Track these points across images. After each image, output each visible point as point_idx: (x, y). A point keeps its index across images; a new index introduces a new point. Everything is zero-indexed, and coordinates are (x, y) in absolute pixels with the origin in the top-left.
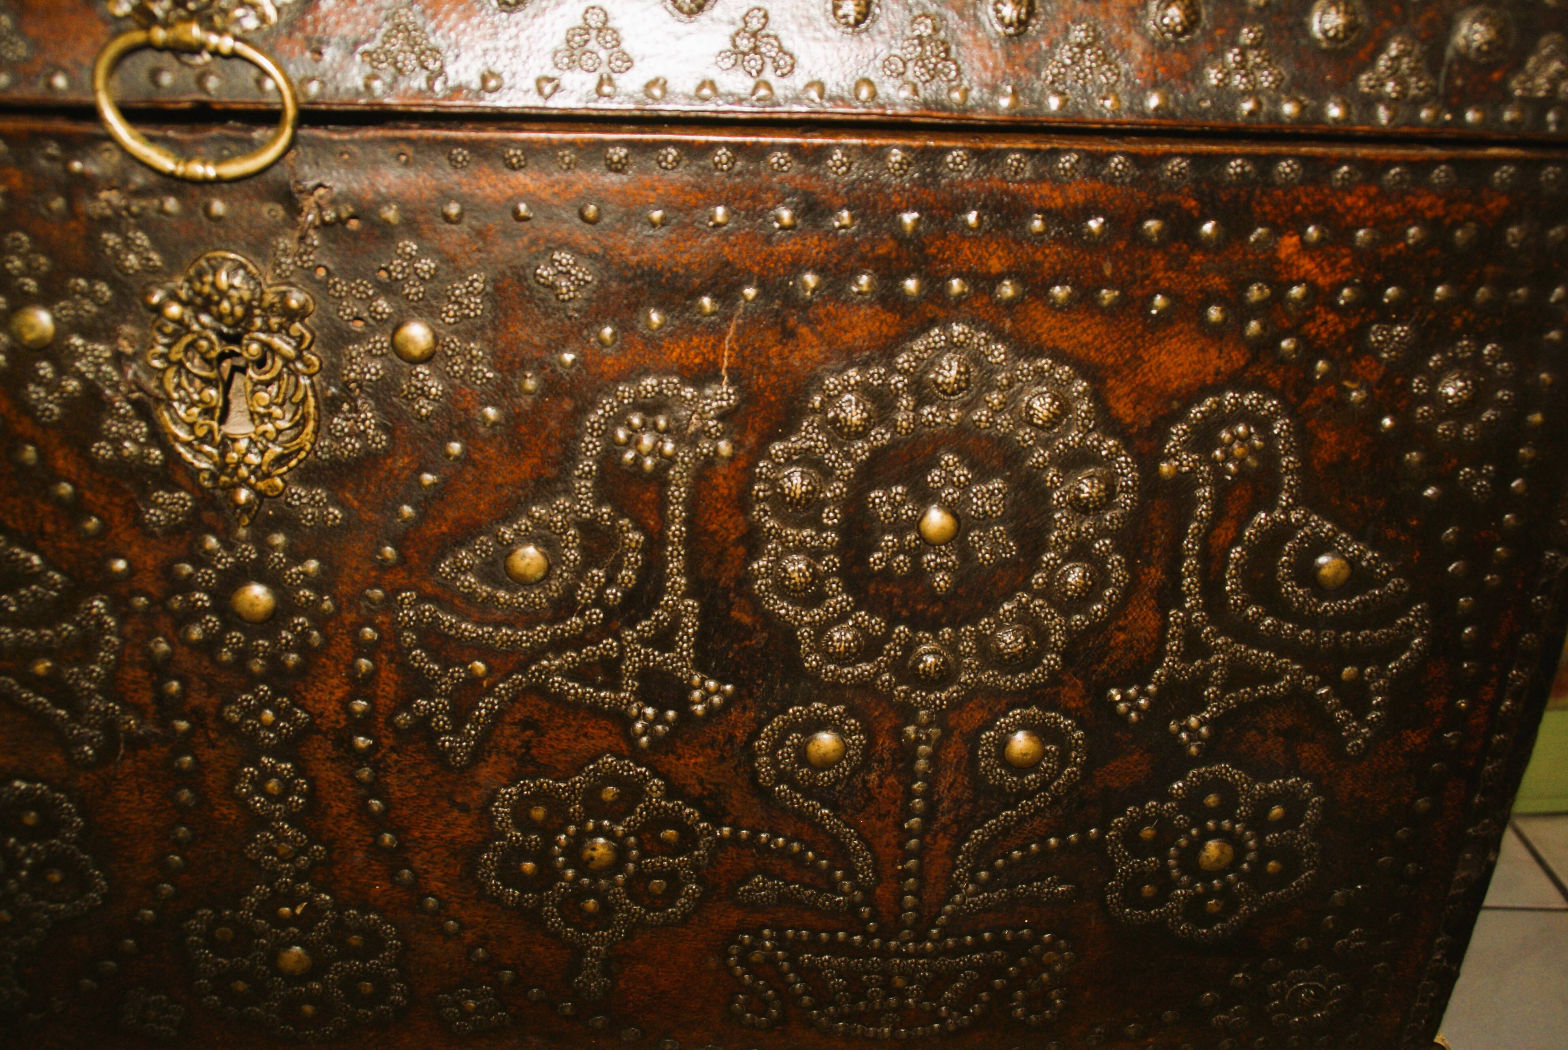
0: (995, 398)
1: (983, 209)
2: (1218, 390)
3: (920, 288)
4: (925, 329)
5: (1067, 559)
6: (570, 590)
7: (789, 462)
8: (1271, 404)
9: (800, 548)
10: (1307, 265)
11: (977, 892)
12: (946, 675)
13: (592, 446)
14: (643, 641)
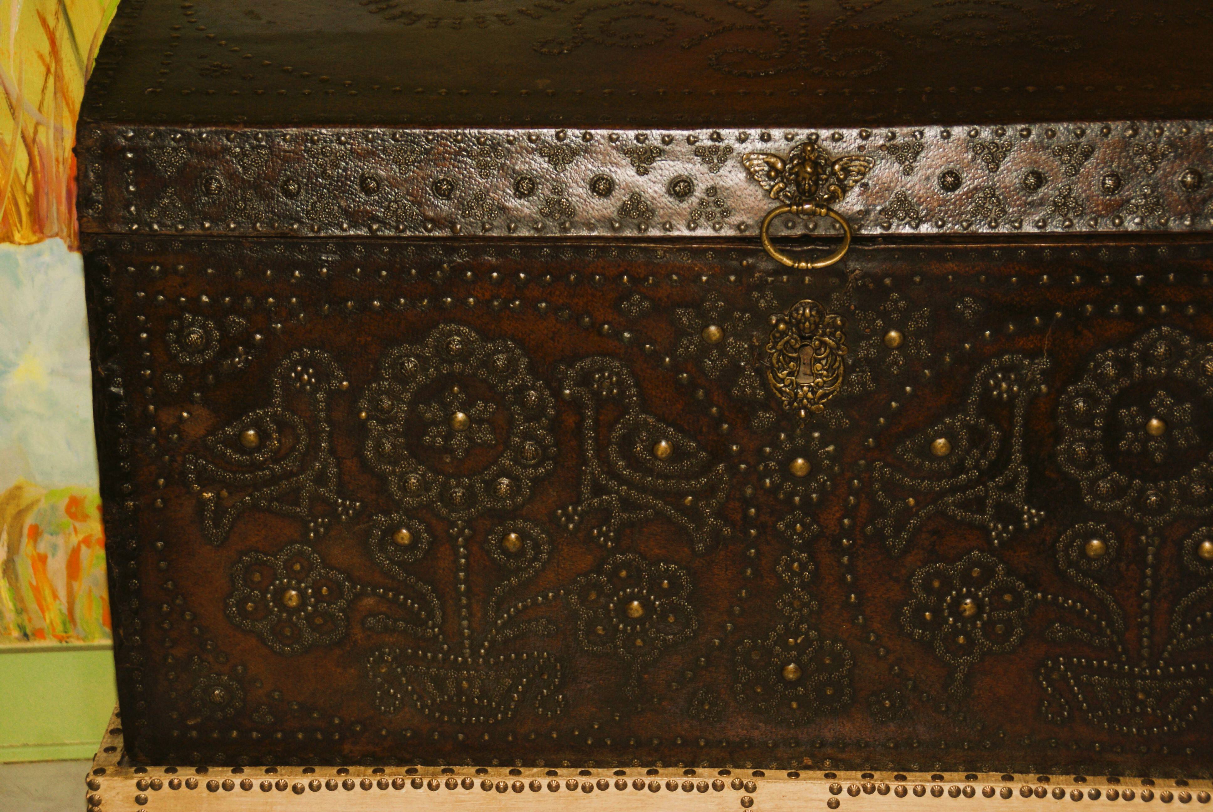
0: (1185, 362)
1: (1176, 272)
3: (1145, 310)
4: (1147, 329)
6: (962, 461)
7: (1077, 396)
9: (1082, 439)
11: (1186, 638)
12: (1162, 507)
13: (977, 389)
14: (998, 488)
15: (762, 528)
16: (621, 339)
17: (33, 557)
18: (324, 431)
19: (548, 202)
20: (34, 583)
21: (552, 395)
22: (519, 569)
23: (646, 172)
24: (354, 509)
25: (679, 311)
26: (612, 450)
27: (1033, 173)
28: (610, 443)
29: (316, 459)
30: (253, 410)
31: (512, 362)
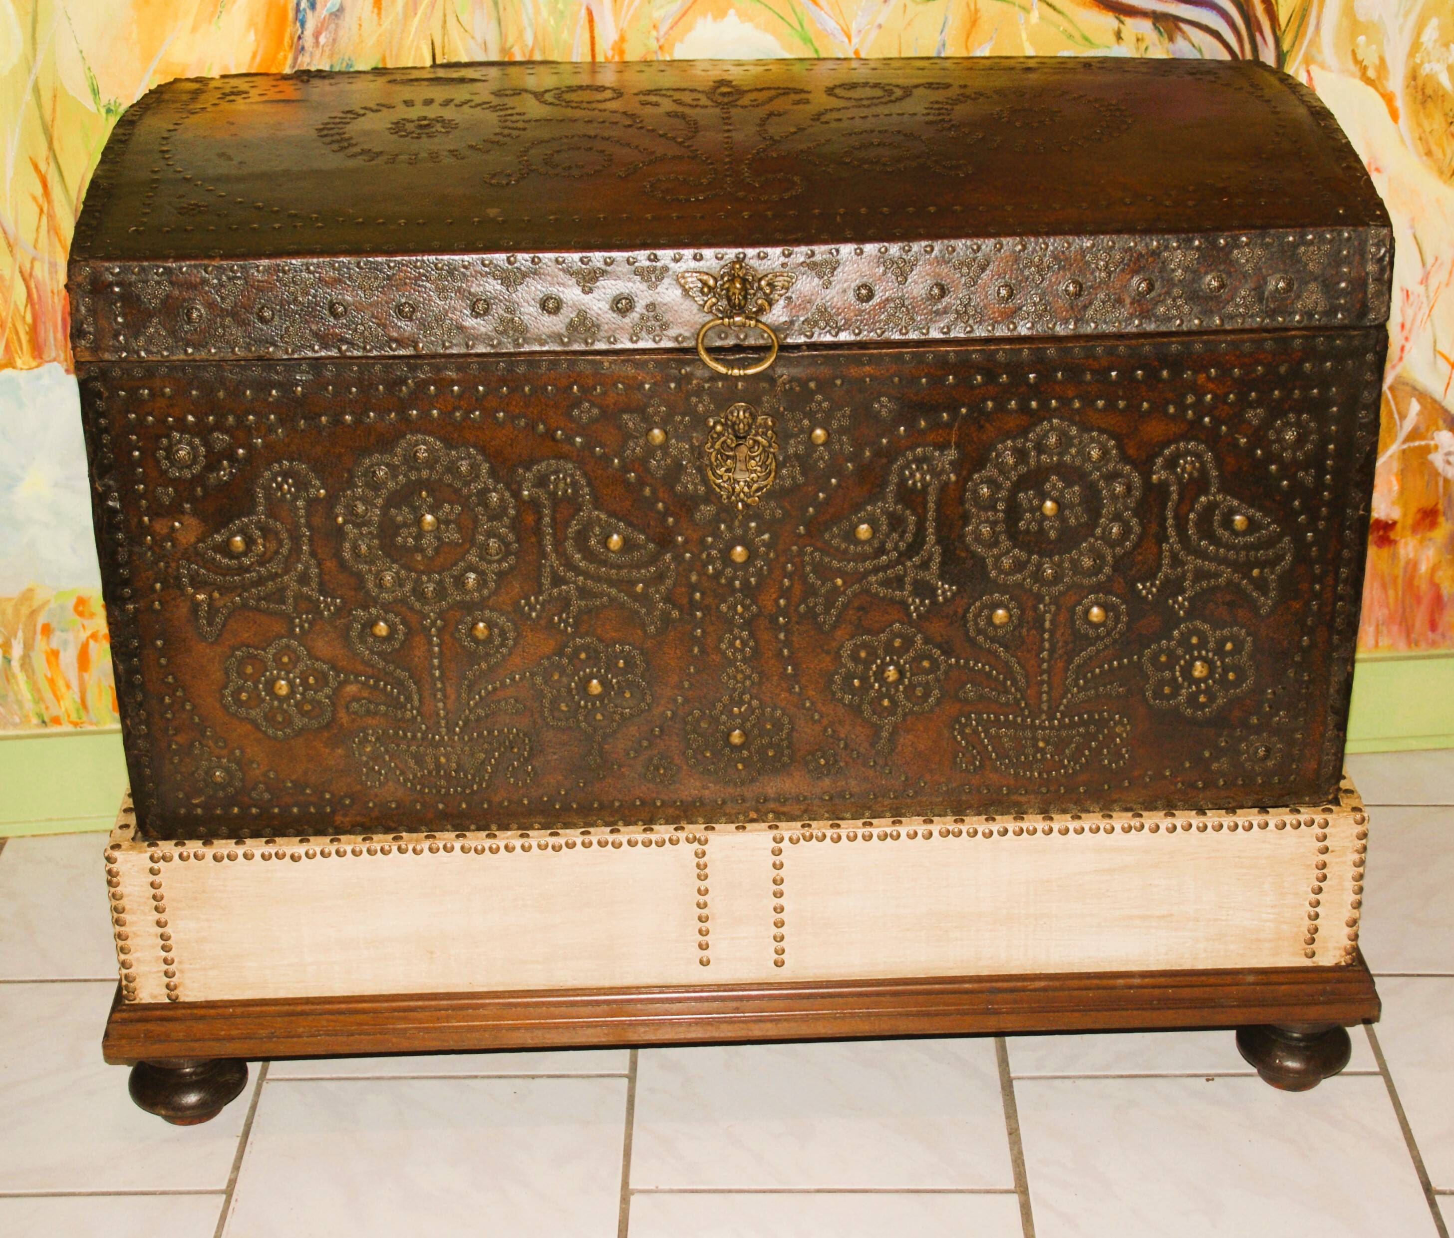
0: (1073, 451)
1: (1064, 371)
2: (1176, 441)
3: (1038, 404)
4: (1041, 421)
5: (1111, 521)
6: (883, 544)
7: (982, 482)
8: (1202, 447)
9: (987, 521)
10: (1211, 386)
11: (1079, 692)
12: (1057, 578)
13: (894, 479)
14: (915, 567)
15: (706, 610)
16: (573, 443)
17: (46, 652)
18: (304, 535)
19: (502, 320)
20: (49, 676)
21: (513, 496)
22: (488, 654)
23: (591, 291)
24: (335, 605)
25: (625, 417)
26: (569, 545)
27: (937, 284)
28: (566, 538)
29: (299, 560)
30: (239, 518)
31: (474, 467)
